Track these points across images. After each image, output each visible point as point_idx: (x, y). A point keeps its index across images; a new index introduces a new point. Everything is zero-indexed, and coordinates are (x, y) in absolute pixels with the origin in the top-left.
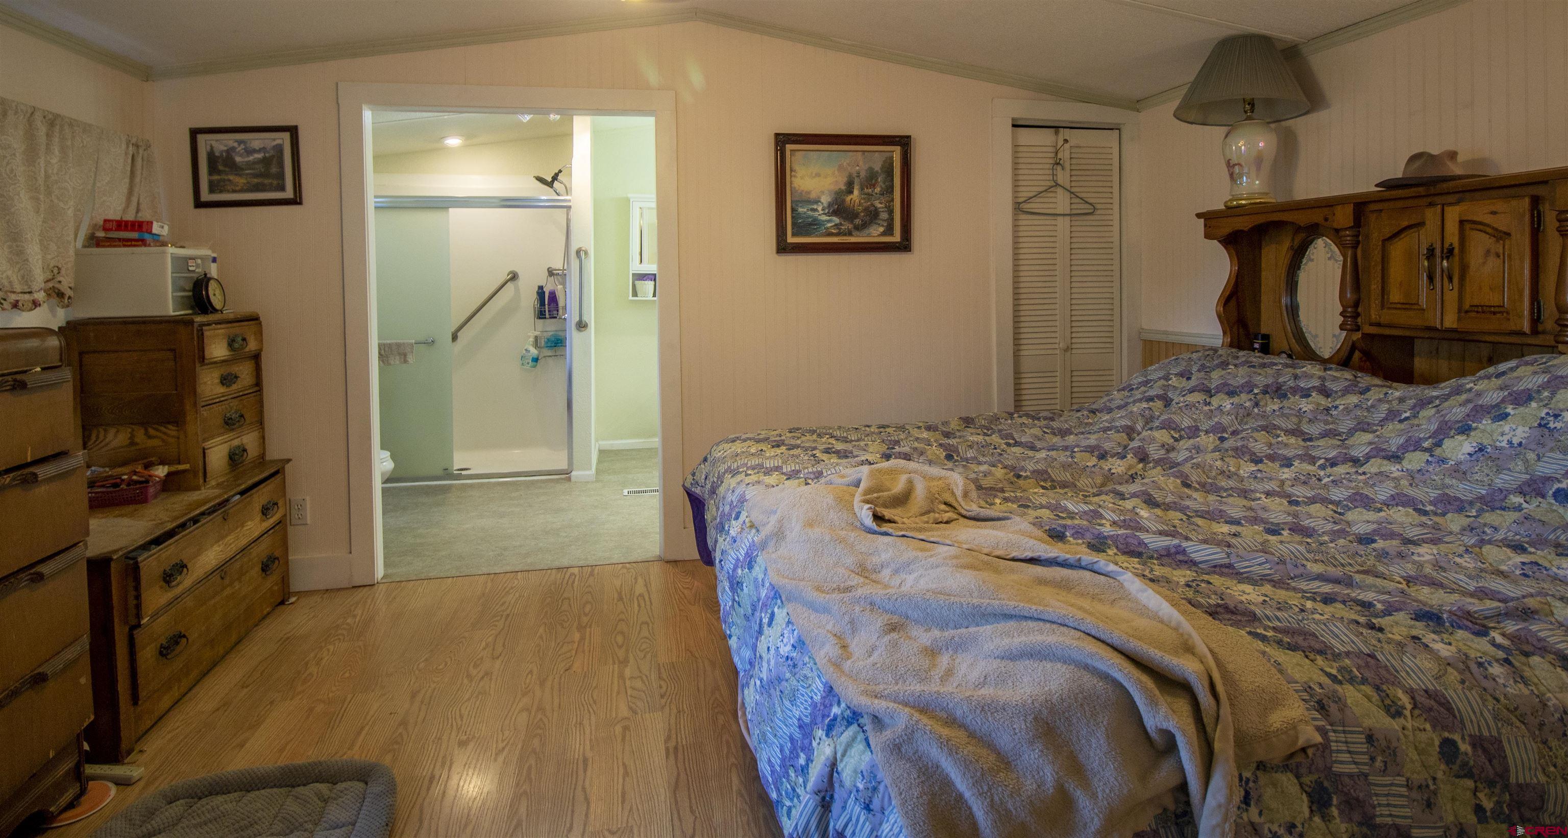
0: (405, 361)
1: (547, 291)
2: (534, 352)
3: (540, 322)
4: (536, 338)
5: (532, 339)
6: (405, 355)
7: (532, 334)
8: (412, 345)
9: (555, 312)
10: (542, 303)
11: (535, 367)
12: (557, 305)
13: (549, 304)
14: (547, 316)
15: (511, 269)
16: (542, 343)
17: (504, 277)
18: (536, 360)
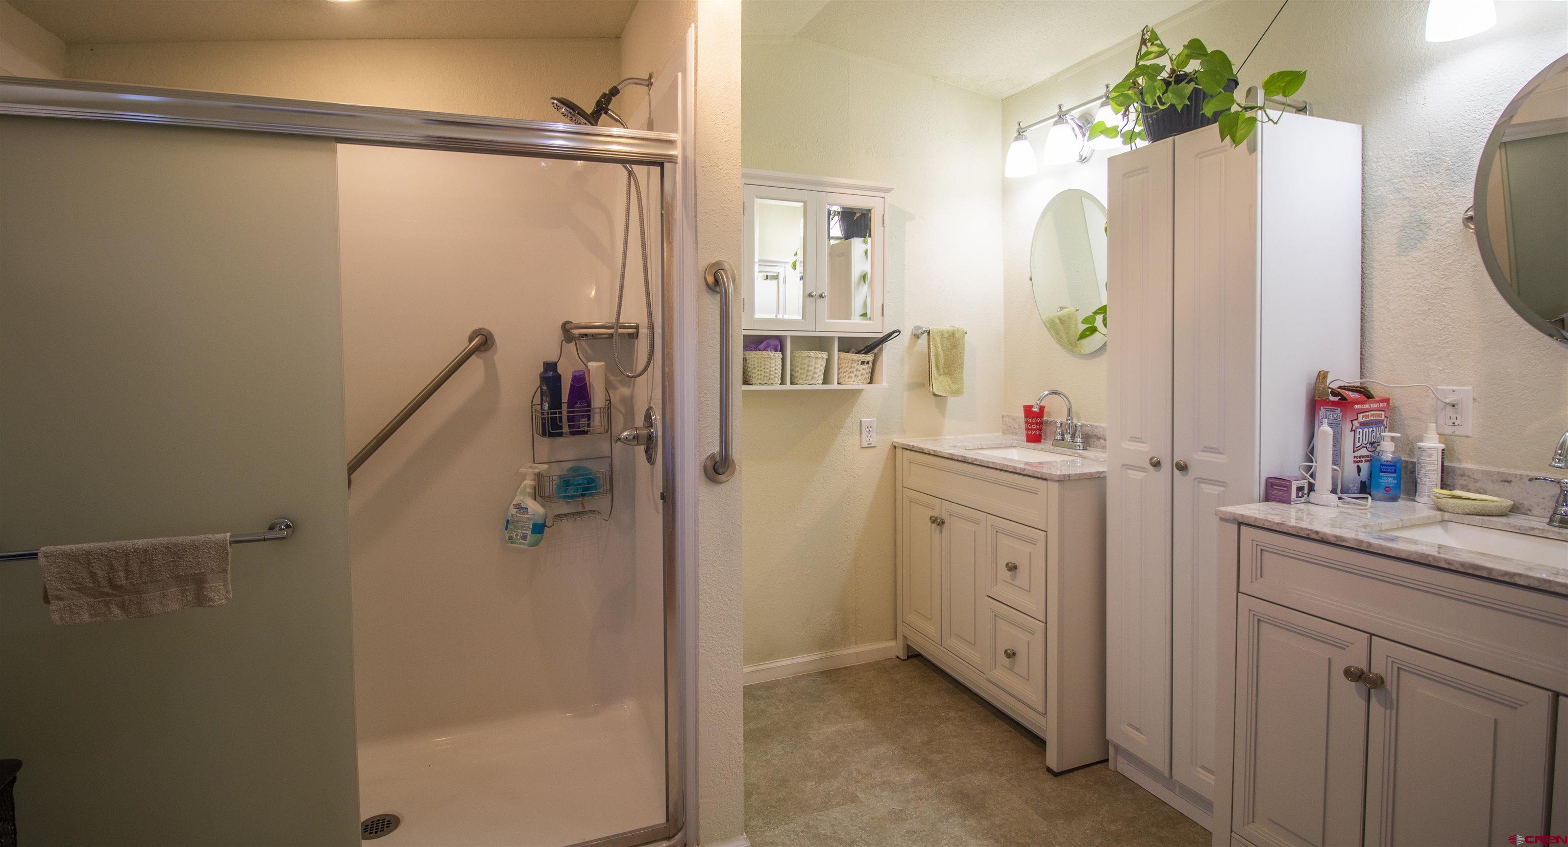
0: (201, 600)
1: (566, 373)
2: (535, 508)
3: (544, 444)
4: (539, 477)
5: (529, 482)
6: (200, 582)
7: (530, 470)
8: (221, 547)
9: (584, 421)
10: (556, 403)
11: (535, 544)
12: (589, 405)
13: (571, 404)
14: (566, 429)
15: (476, 327)
16: (550, 488)
17: (461, 345)
18: (539, 528)
